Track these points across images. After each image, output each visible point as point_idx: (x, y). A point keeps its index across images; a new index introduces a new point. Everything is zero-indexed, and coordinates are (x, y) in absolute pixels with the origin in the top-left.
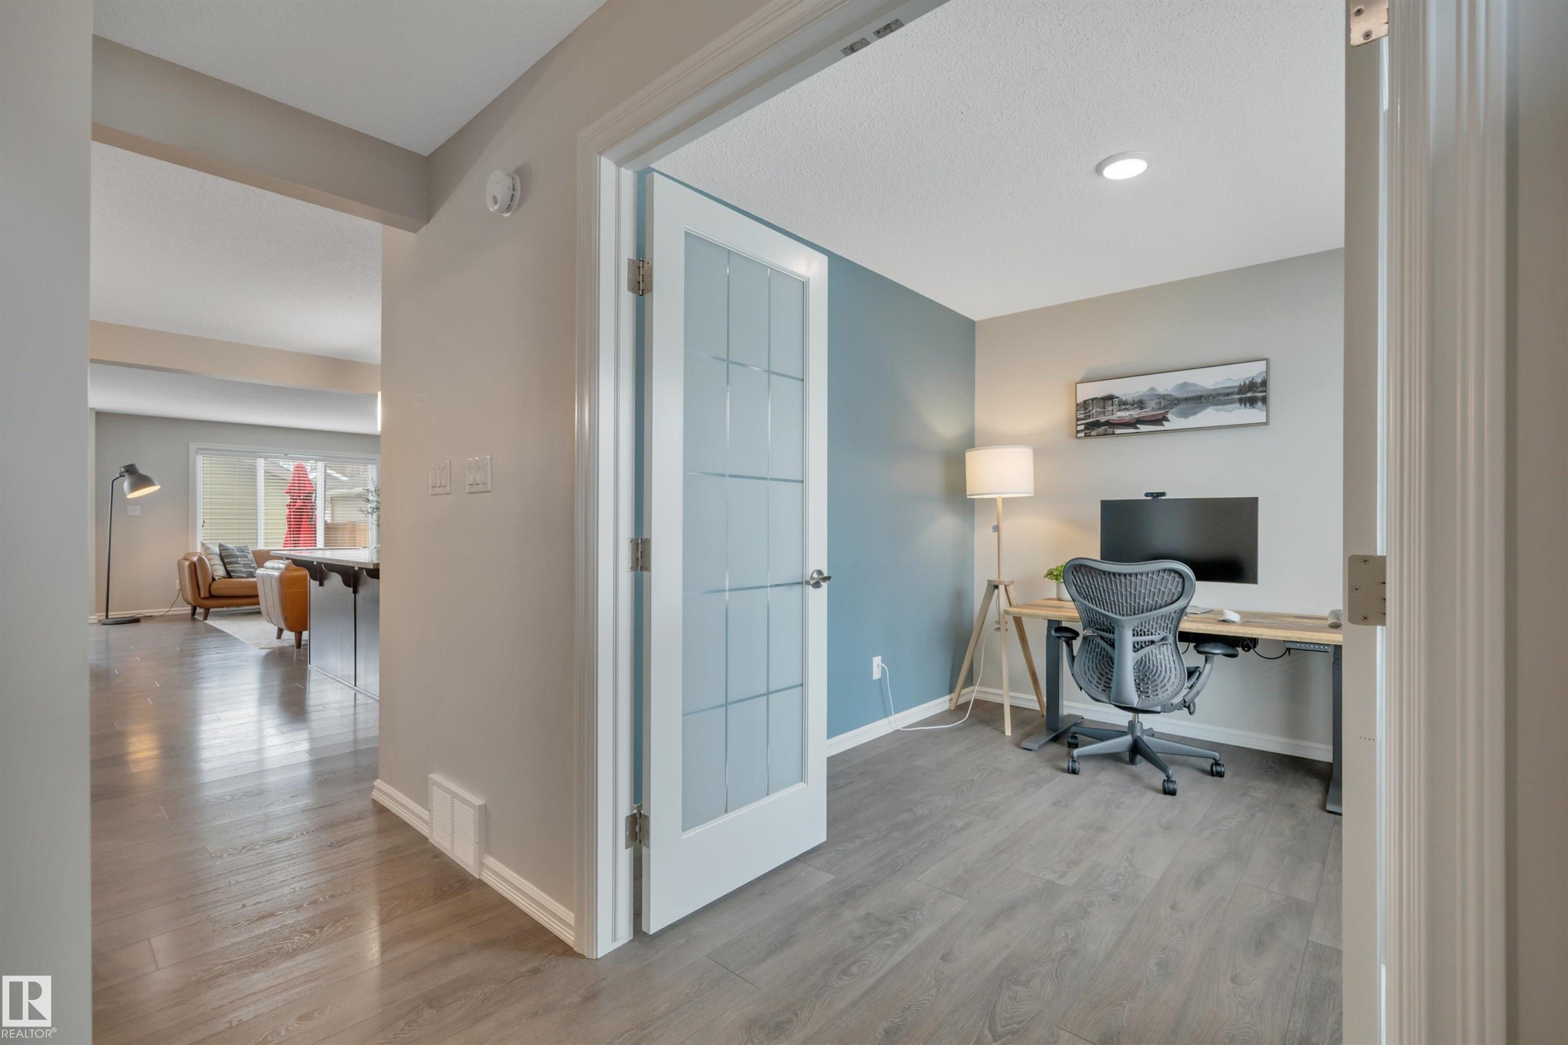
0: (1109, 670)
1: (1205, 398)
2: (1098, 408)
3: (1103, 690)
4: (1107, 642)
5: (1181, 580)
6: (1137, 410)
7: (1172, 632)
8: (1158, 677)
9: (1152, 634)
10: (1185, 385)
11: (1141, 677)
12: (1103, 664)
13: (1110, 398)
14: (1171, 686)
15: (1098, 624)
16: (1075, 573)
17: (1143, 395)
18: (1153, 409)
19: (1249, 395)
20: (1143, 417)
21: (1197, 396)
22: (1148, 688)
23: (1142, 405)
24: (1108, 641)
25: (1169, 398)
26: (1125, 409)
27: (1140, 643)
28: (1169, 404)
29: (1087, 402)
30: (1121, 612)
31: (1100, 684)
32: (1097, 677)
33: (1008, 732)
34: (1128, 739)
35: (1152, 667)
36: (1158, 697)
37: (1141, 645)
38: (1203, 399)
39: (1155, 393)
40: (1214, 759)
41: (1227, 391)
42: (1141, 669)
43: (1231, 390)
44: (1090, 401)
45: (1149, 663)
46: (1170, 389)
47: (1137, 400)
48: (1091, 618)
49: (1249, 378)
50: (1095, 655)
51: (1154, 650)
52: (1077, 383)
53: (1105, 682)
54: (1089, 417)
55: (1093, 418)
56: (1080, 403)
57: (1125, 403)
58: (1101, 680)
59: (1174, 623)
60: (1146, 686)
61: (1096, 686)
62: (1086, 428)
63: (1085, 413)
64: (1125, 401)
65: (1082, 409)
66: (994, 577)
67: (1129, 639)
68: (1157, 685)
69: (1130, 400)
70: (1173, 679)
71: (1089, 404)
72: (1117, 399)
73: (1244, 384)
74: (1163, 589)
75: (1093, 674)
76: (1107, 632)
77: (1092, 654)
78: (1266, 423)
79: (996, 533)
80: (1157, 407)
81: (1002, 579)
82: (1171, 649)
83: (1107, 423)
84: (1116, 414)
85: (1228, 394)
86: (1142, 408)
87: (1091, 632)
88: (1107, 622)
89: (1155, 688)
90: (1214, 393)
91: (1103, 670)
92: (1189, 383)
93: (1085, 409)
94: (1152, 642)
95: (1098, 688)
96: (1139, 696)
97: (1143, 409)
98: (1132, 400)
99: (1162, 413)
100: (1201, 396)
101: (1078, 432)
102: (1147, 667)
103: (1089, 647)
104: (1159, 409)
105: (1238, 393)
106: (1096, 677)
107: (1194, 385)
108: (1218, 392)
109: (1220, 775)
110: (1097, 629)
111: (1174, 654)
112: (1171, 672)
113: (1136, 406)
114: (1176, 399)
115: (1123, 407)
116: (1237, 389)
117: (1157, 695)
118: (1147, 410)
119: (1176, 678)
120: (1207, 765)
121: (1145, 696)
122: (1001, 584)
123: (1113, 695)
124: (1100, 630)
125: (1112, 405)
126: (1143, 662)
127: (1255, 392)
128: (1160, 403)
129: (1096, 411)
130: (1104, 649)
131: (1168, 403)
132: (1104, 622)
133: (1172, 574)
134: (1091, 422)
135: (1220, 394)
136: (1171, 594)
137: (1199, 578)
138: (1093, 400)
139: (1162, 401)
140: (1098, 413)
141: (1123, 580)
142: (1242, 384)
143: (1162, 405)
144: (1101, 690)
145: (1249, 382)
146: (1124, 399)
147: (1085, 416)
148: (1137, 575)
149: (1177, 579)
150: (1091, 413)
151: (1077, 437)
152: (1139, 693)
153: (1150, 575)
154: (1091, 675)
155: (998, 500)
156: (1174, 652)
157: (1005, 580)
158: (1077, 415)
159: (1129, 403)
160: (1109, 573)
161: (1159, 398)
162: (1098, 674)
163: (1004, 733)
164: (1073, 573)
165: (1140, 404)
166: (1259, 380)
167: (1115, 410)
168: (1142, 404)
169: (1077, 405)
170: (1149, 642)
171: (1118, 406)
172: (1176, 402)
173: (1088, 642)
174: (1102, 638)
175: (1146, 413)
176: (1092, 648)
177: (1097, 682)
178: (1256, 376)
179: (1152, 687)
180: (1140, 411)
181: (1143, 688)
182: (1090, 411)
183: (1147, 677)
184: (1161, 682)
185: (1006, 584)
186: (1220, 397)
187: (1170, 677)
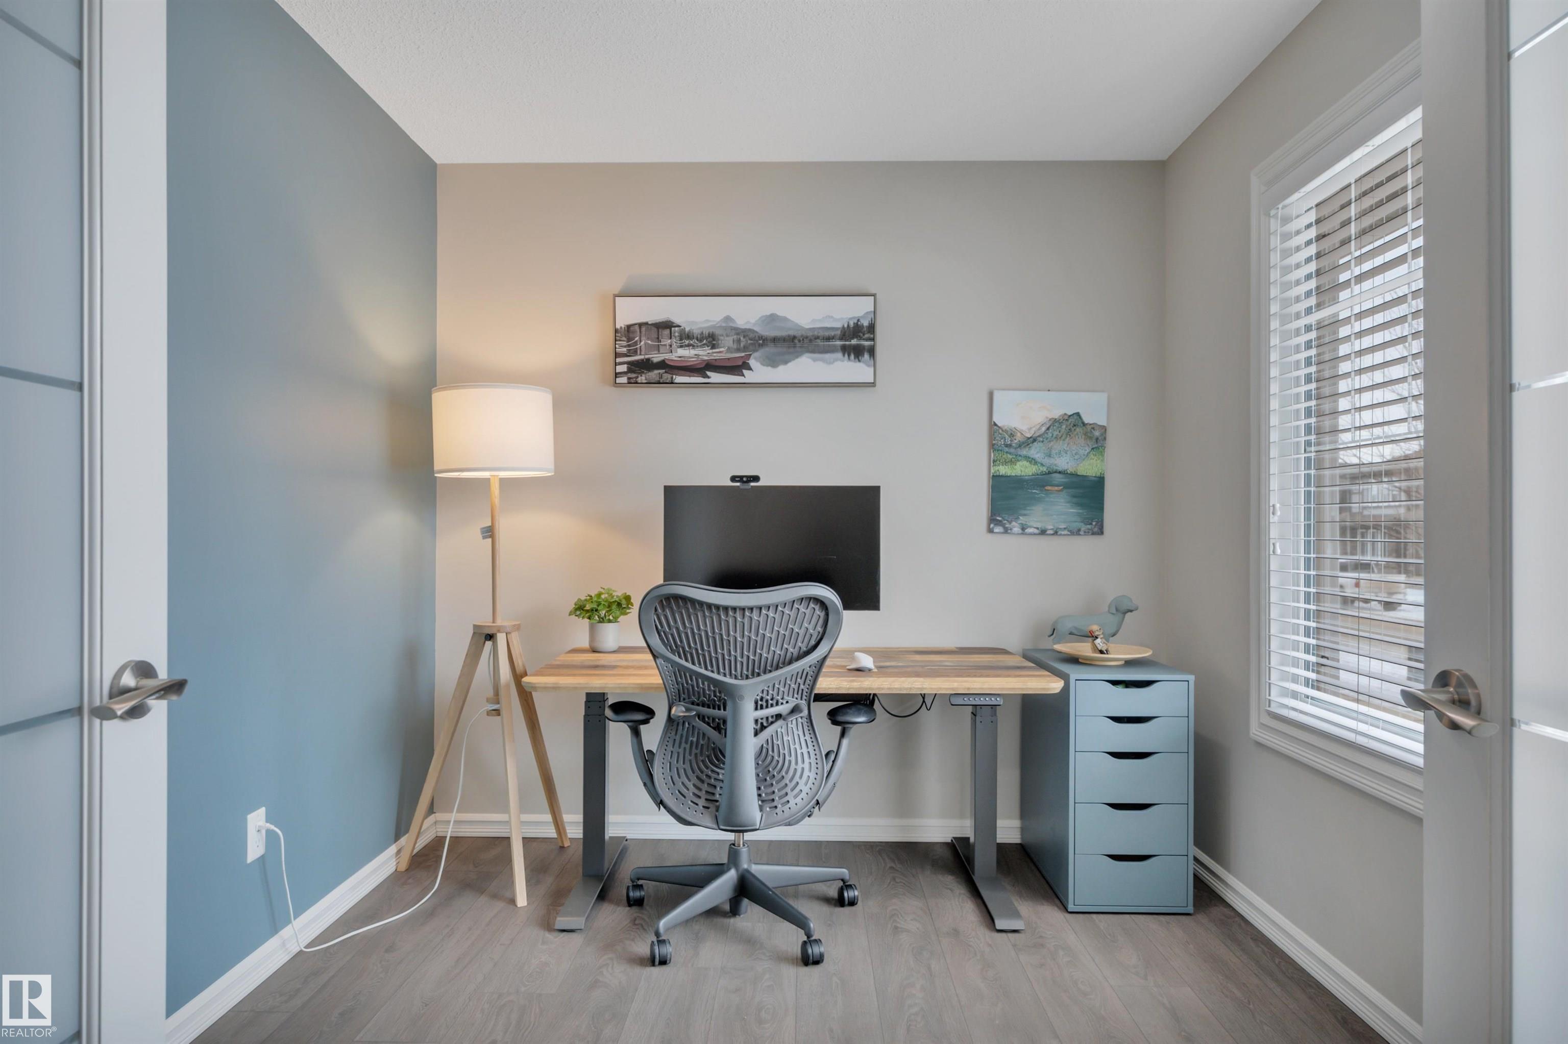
0: (713, 771)
1: (799, 341)
2: (648, 339)
3: (704, 807)
4: (708, 724)
5: (822, 614)
6: (707, 348)
7: (804, 697)
8: (787, 773)
9: (777, 704)
10: (772, 318)
11: (760, 775)
12: (703, 761)
13: (667, 325)
14: (806, 784)
15: (694, 695)
16: (659, 610)
17: (714, 327)
18: (729, 350)
19: (854, 342)
20: (716, 360)
21: (789, 336)
22: (774, 792)
23: (714, 342)
24: (711, 721)
25: (751, 335)
26: (688, 345)
27: (760, 721)
28: (752, 344)
29: (632, 329)
30: (733, 672)
31: (699, 797)
32: (694, 785)
33: (522, 900)
34: (731, 876)
35: (776, 758)
36: (788, 805)
37: (762, 723)
38: (796, 341)
39: (731, 324)
40: (842, 880)
41: (827, 334)
42: (760, 763)
43: (833, 334)
44: (637, 327)
45: (773, 751)
46: (753, 321)
47: (706, 332)
48: (683, 685)
49: (854, 318)
50: (688, 746)
51: (779, 730)
52: (616, 296)
53: (707, 792)
54: (635, 352)
55: (640, 355)
56: (621, 328)
57: (689, 336)
58: (700, 790)
59: (808, 681)
60: (770, 790)
61: (692, 802)
62: (630, 371)
63: (629, 346)
64: (689, 332)
65: (624, 339)
66: (484, 620)
67: (749, 715)
68: (786, 785)
69: (696, 332)
70: (806, 773)
71: (634, 332)
72: (677, 329)
73: (848, 326)
74: (796, 630)
75: (686, 781)
76: (709, 707)
77: (683, 745)
78: (873, 384)
79: (490, 540)
80: (735, 347)
81: (499, 622)
82: (802, 723)
83: (663, 365)
84: (677, 352)
85: (828, 339)
86: (713, 347)
87: (684, 709)
88: (709, 689)
89: (783, 792)
90: (810, 334)
91: (702, 772)
92: (778, 316)
93: (629, 340)
94: (779, 716)
95: (697, 804)
96: (761, 808)
97: (715, 349)
98: (699, 331)
99: (742, 357)
100: (794, 337)
101: (617, 375)
102: (769, 758)
103: (676, 734)
104: (738, 350)
105: (841, 339)
106: (692, 786)
107: (785, 319)
108: (816, 333)
109: (852, 903)
110: (693, 703)
111: (807, 732)
112: (803, 762)
113: (705, 341)
114: (761, 338)
115: (687, 342)
116: (839, 332)
117: (788, 801)
118: (721, 350)
119: (810, 771)
120: (833, 893)
121: (770, 808)
122: (499, 631)
123: (721, 815)
124: (698, 705)
125: (671, 338)
126: (764, 750)
127: (861, 338)
128: (739, 341)
129: (645, 344)
130: (704, 734)
131: (749, 342)
132: (704, 690)
133: (812, 605)
134: (637, 361)
135: (817, 338)
136: (808, 636)
137: (846, 607)
138: (641, 325)
139: (742, 338)
140: (649, 348)
141: (739, 619)
142: (846, 326)
143: (742, 345)
144: (701, 808)
145: (854, 323)
146: (687, 330)
147: (629, 350)
148: (761, 609)
149: (818, 612)
150: (638, 346)
151: (616, 384)
152: (760, 802)
153: (780, 608)
154: (683, 783)
155: (492, 481)
156: (806, 728)
157: (505, 624)
158: (616, 348)
159: (695, 336)
160: (718, 607)
161: (738, 334)
162: (694, 780)
163: (513, 901)
164: (656, 610)
165: (711, 340)
166: (865, 323)
167: (674, 345)
168: (714, 340)
169: (616, 331)
170: (772, 717)
171: (677, 338)
172: (761, 342)
173: (675, 726)
174: (701, 717)
175: (721, 354)
176: (682, 735)
177: (694, 794)
178: (861, 317)
179: (779, 790)
180: (711, 351)
181: (766, 794)
182: (636, 343)
183: (771, 774)
184: (791, 780)
185: (508, 630)
186: (818, 341)
187: (803, 769)
